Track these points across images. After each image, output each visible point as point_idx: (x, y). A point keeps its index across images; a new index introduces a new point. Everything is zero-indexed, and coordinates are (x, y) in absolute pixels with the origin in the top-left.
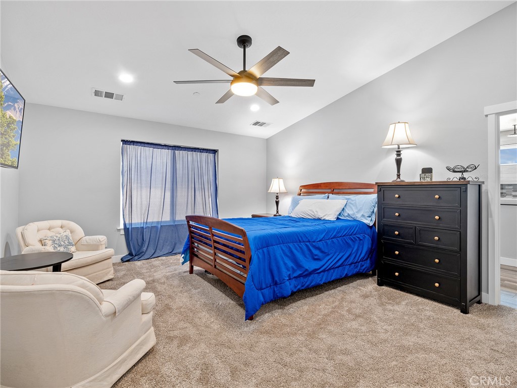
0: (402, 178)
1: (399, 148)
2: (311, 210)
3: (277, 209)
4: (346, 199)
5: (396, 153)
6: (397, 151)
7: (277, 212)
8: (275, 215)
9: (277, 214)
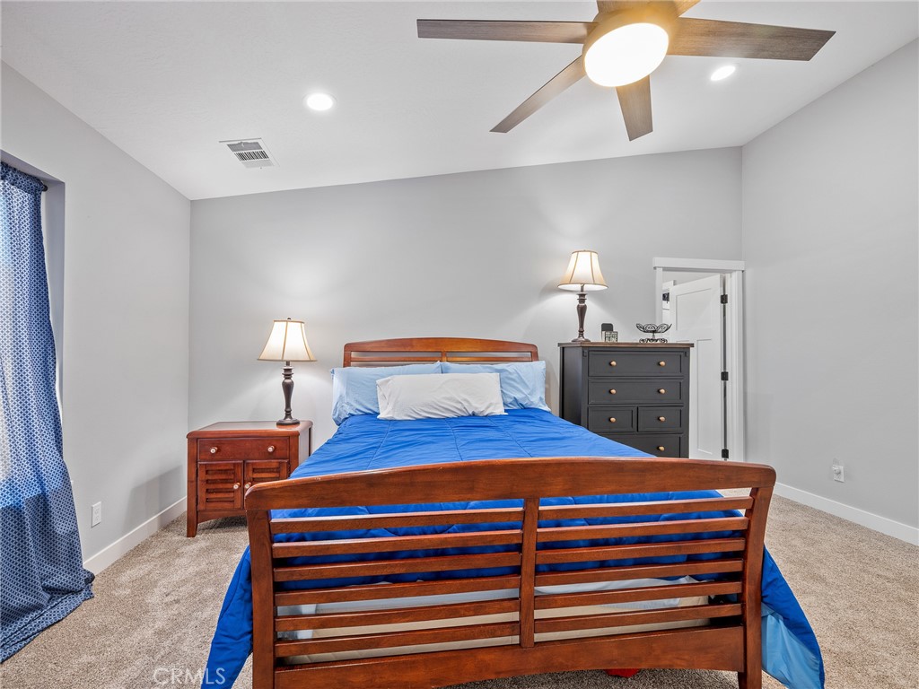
0: (586, 336)
1: (582, 290)
2: (449, 399)
3: (288, 405)
4: (497, 371)
5: (578, 297)
6: (581, 295)
7: (288, 414)
8: (280, 424)
9: (288, 421)
